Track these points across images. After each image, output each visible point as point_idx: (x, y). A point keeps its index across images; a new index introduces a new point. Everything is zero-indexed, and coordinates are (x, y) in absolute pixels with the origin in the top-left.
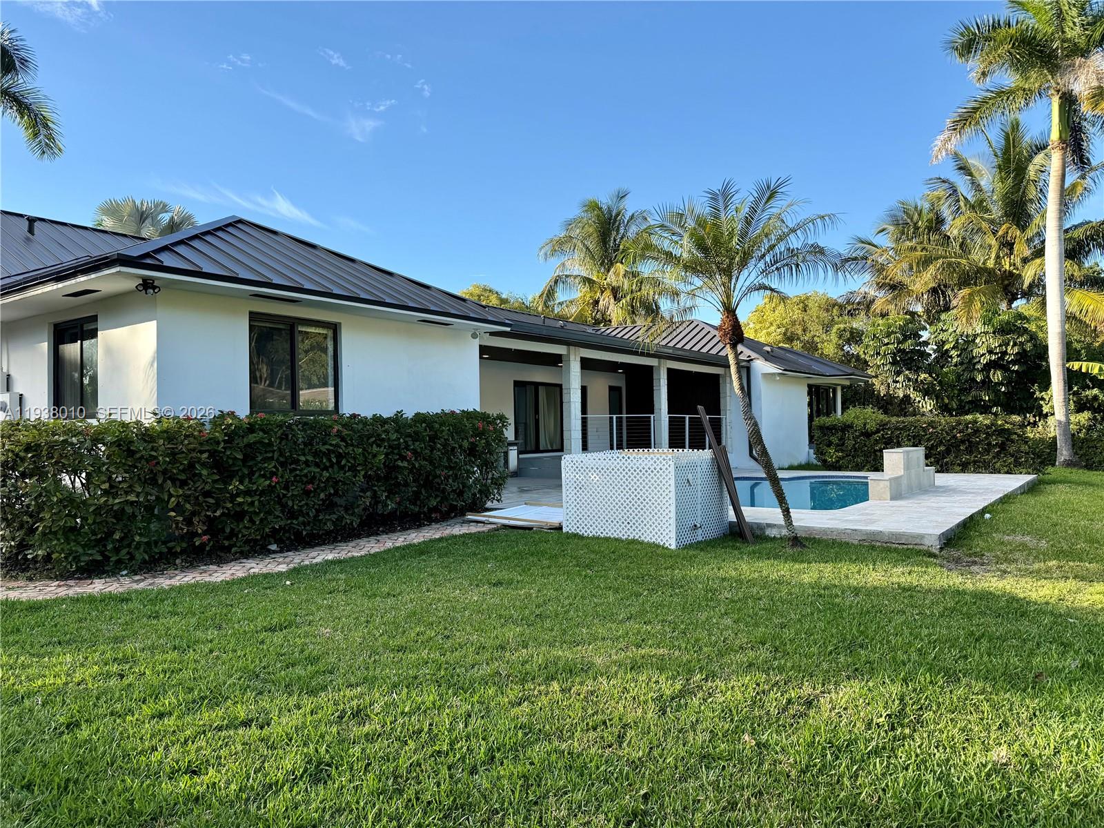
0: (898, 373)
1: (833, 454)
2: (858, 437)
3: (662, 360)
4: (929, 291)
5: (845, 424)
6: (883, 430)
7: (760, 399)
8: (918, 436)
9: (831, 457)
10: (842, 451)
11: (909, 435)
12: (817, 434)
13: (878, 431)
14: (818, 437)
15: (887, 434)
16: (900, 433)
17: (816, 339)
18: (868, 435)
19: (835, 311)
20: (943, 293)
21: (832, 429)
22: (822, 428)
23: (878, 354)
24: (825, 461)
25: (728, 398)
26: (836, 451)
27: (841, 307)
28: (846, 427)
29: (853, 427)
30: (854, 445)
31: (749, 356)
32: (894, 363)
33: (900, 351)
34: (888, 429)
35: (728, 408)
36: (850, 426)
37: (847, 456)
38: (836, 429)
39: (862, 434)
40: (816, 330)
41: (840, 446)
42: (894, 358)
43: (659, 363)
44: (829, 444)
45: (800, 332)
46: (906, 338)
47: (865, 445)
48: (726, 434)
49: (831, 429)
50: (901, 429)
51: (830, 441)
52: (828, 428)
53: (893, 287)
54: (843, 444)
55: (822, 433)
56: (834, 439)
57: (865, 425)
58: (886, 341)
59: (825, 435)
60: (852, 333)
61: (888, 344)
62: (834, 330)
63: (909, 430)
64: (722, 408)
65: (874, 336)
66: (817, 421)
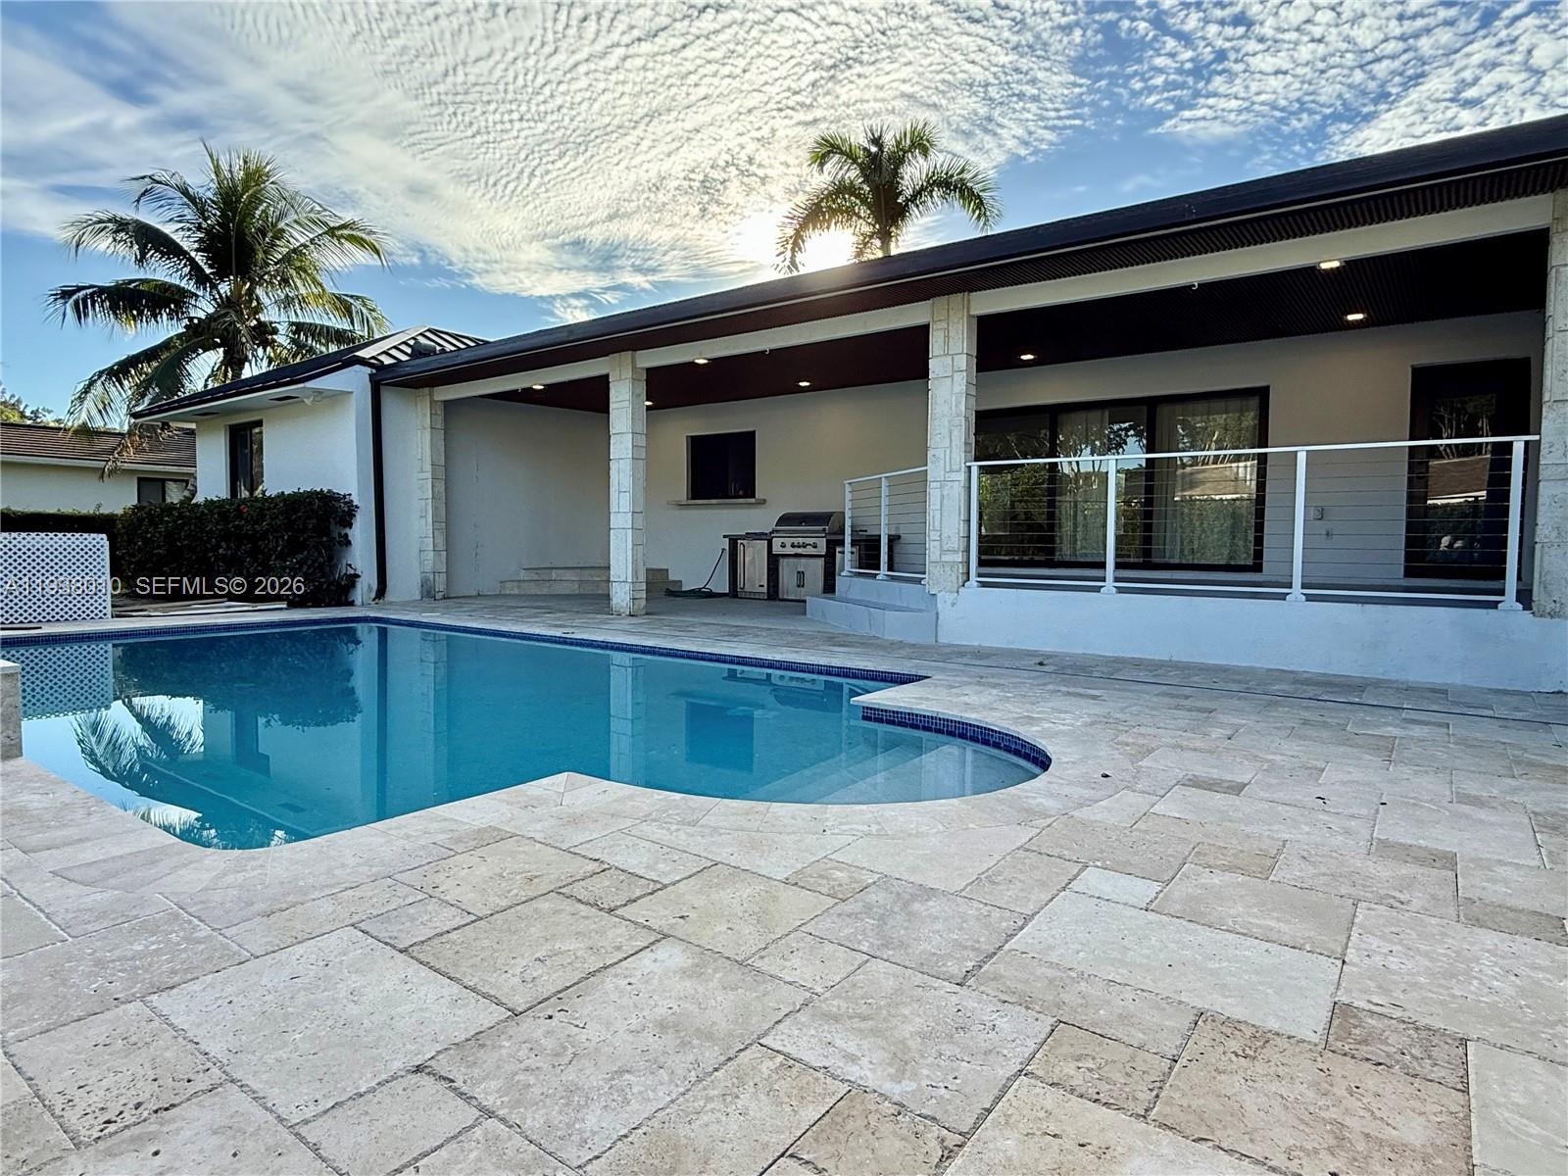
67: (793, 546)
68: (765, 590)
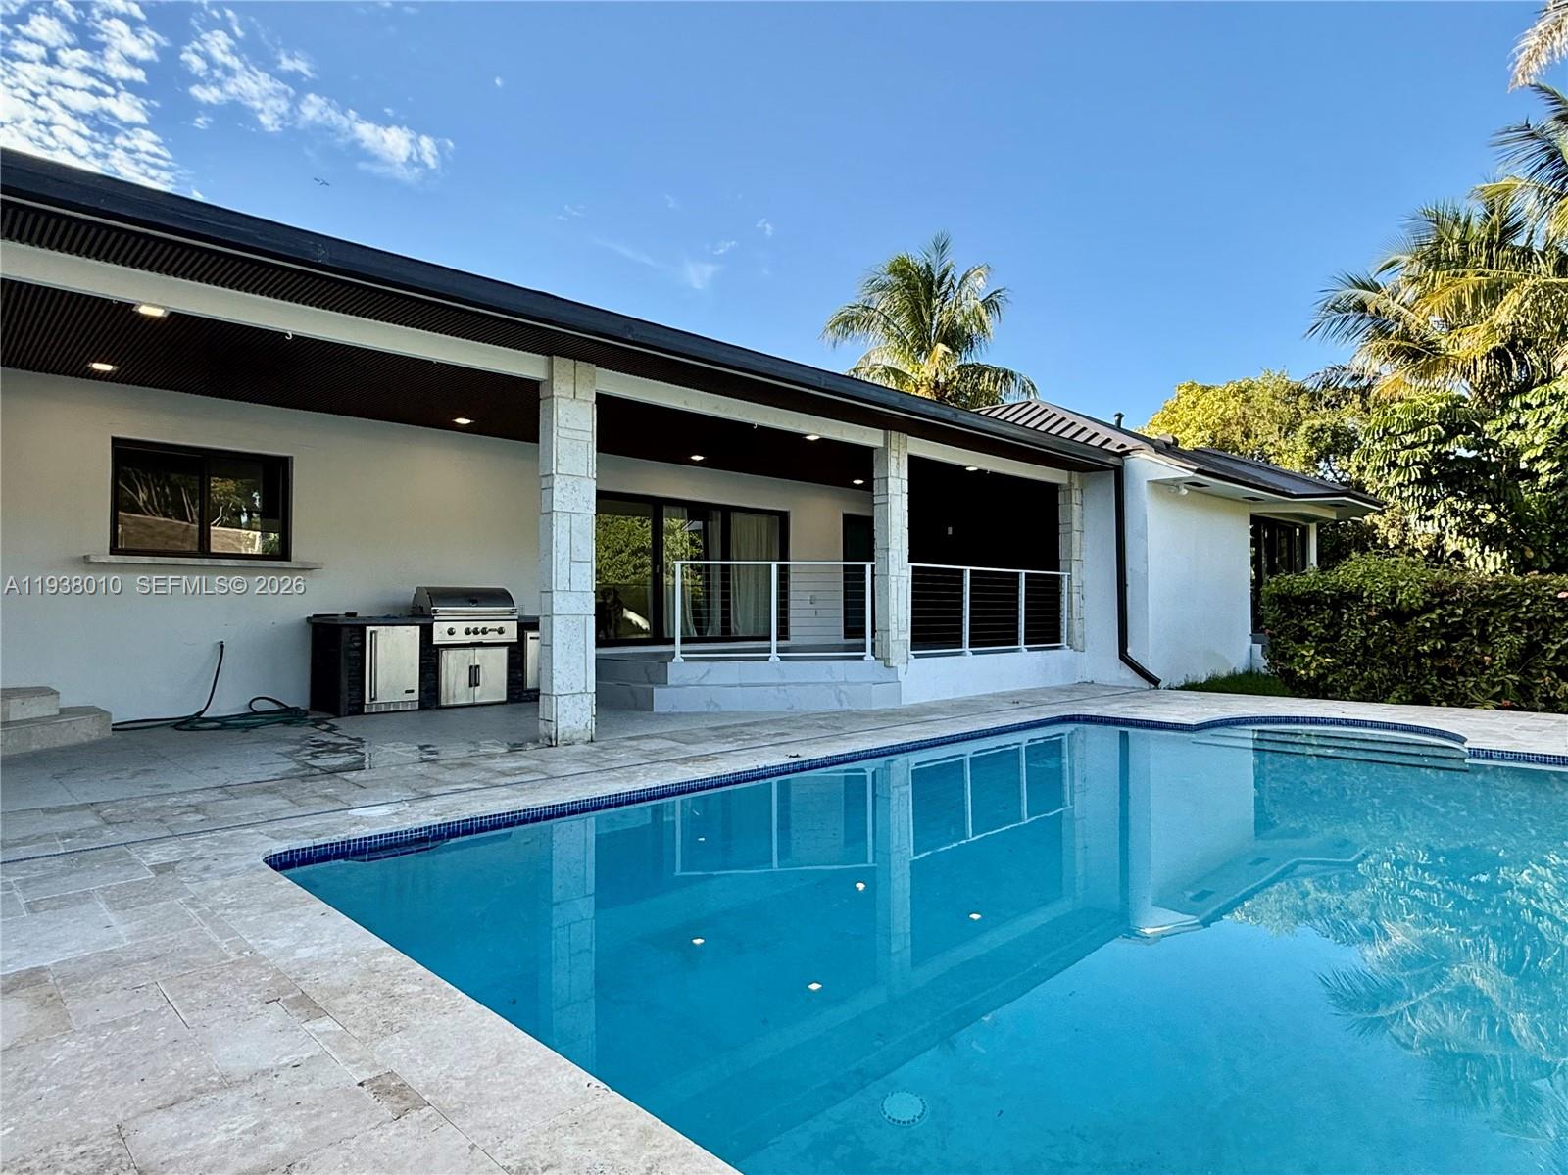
0: (1430, 503)
1: (1310, 660)
2: (1373, 621)
3: (894, 435)
4: (1488, 355)
5: (1340, 590)
6: (1441, 605)
7: (1144, 536)
8: (1543, 620)
9: (1307, 667)
10: (1333, 653)
11: (1515, 618)
12: (1271, 614)
13: (1428, 608)
14: (1275, 620)
15: (1453, 615)
16: (1491, 614)
17: (1266, 447)
18: (1400, 616)
19: (1302, 401)
20: (1519, 357)
21: (1310, 601)
22: (1284, 600)
23: (1393, 464)
24: (1289, 675)
25: (1076, 535)
26: (1317, 652)
27: (1314, 397)
28: (1347, 598)
29: (1361, 598)
30: (1364, 640)
31: (1123, 446)
32: (1426, 480)
33: (1438, 457)
34: (1458, 603)
35: (1076, 556)
36: (1356, 596)
37: (1347, 665)
38: (1317, 602)
39: (1385, 614)
40: (1267, 433)
41: (1328, 643)
42: (1426, 472)
43: (886, 441)
44: (1302, 637)
45: (1237, 438)
46: (1452, 433)
47: (1393, 641)
48: (1070, 611)
49: (1307, 603)
50: (1494, 604)
51: (1302, 629)
52: (1298, 599)
53: (1415, 355)
54: (1336, 637)
55: (1284, 610)
56: (1315, 627)
57: (1393, 593)
58: (1409, 439)
59: (1290, 616)
60: (1335, 435)
61: (1414, 445)
62: (1303, 430)
63: (1519, 605)
64: (1062, 555)
65: (1385, 431)
66: (1273, 584)
67: (467, 632)
68: (416, 696)
